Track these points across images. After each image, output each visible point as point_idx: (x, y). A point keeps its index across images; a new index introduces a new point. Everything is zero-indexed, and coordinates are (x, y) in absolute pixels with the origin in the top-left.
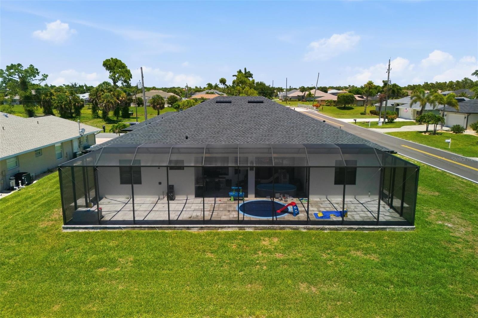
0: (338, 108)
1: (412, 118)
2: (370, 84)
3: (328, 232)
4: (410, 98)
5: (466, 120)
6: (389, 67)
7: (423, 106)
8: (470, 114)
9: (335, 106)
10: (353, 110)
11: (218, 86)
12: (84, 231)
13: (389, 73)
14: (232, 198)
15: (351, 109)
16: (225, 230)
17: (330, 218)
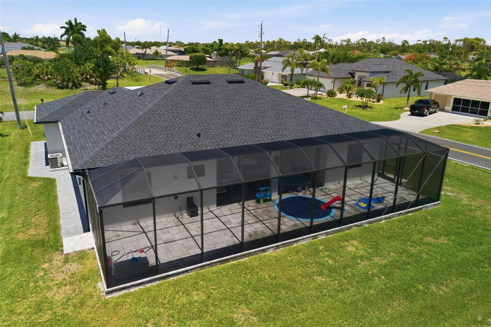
0: (190, 69)
1: (278, 82)
2: (232, 46)
3: (385, 222)
4: (281, 63)
5: (333, 84)
6: (262, 31)
7: (292, 70)
8: (336, 78)
9: (187, 67)
10: (206, 71)
11: (19, 36)
12: (137, 289)
13: (261, 38)
14: (262, 201)
15: (204, 70)
16: (300, 243)
17: (373, 207)
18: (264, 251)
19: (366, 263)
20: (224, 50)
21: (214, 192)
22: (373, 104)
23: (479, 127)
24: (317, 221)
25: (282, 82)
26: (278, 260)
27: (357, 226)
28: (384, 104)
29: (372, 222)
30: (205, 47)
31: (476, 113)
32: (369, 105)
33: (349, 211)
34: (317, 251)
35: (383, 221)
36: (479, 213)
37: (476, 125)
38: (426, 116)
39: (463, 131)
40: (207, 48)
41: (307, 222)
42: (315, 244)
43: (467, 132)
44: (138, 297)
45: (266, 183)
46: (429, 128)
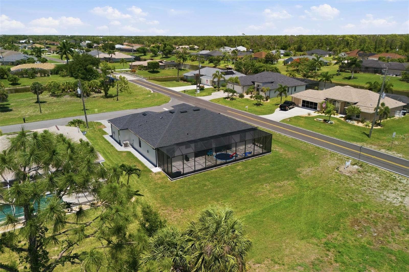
0: (148, 71)
1: (210, 85)
5: (243, 89)
8: (244, 86)
9: (146, 70)
10: (160, 73)
12: (179, 179)
14: (210, 156)
15: (158, 72)
16: (223, 167)
17: (247, 155)
18: (212, 169)
19: (242, 171)
21: (193, 154)
22: (263, 102)
23: (310, 117)
24: (228, 161)
25: (213, 86)
26: (216, 172)
27: (241, 161)
28: (270, 102)
29: (246, 160)
30: (153, 49)
31: (312, 108)
32: (261, 103)
33: (239, 157)
34: (228, 169)
35: (250, 160)
36: (284, 156)
37: (308, 116)
38: (287, 110)
39: (300, 119)
41: (224, 161)
42: (227, 167)
43: (302, 120)
44: (180, 181)
45: (211, 149)
46: (285, 119)
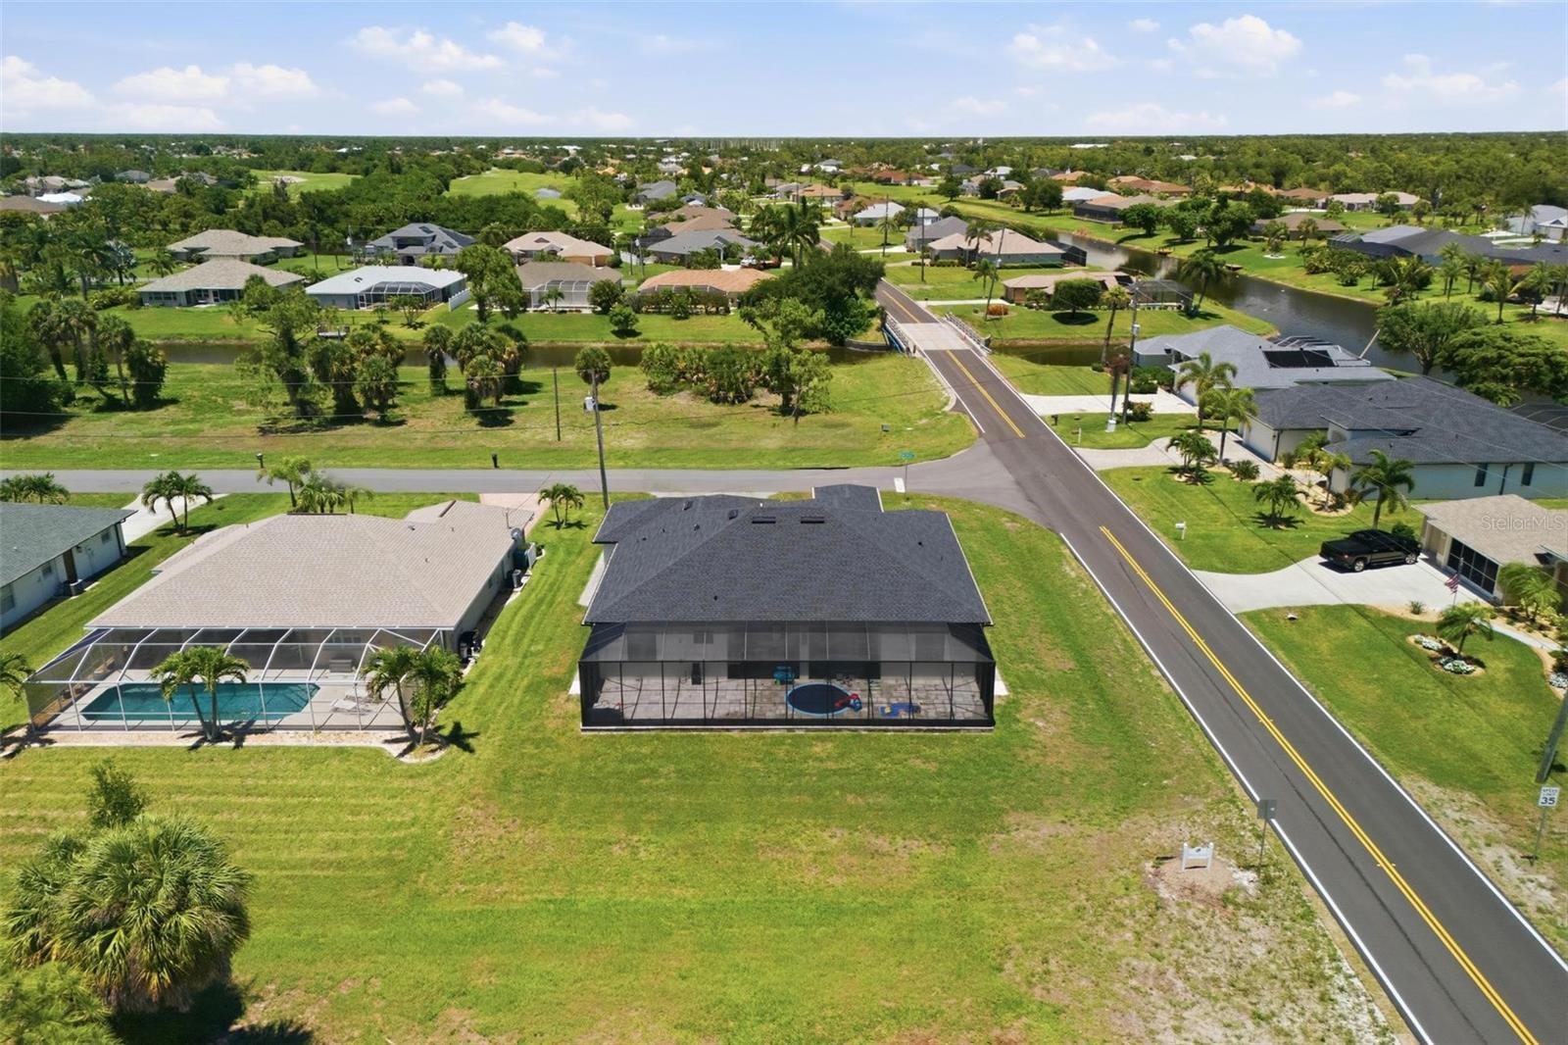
9: (1049, 310)
12: (605, 733)
14: (780, 683)
15: (1090, 319)
17: (897, 715)
20: (1229, 223)
31: (1479, 584)
33: (863, 712)
34: (779, 743)
35: (889, 733)
36: (1032, 752)
39: (1344, 623)
40: (1183, 215)
42: (784, 737)
46: (1282, 605)
